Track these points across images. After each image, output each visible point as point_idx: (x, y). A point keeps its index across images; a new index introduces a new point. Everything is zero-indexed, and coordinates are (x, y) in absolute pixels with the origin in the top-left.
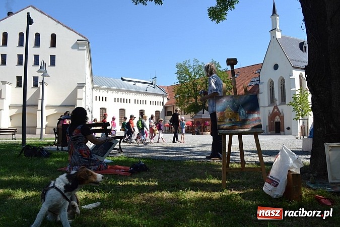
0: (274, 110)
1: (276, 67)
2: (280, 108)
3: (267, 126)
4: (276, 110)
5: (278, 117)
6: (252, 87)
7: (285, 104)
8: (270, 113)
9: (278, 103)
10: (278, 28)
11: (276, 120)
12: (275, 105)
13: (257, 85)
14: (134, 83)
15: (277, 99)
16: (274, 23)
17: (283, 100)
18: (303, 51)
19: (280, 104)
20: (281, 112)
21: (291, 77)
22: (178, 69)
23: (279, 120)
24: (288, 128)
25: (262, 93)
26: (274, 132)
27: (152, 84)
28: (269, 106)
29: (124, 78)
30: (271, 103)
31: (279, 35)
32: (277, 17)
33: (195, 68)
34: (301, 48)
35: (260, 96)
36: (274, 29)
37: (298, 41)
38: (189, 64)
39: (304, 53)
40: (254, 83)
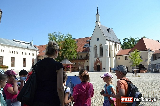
0: (97, 60)
1: (98, 39)
2: (100, 59)
3: (93, 67)
4: (98, 60)
5: (99, 63)
6: (85, 48)
7: (102, 57)
8: (95, 61)
9: (99, 56)
10: (99, 21)
11: (98, 65)
12: (97, 57)
13: (88, 47)
14: (20, 43)
15: (99, 54)
16: (97, 18)
17: (101, 55)
19: (100, 57)
20: (100, 61)
21: (106, 44)
23: (99, 64)
24: (104, 69)
25: (91, 51)
26: (97, 70)
27: (30, 44)
28: (94, 58)
29: (15, 40)
30: (95, 56)
31: (99, 24)
32: (99, 16)
33: (59, 37)
34: (108, 32)
35: (90, 53)
36: (97, 21)
37: (107, 28)
38: (56, 34)
39: (110, 34)
40: (86, 46)
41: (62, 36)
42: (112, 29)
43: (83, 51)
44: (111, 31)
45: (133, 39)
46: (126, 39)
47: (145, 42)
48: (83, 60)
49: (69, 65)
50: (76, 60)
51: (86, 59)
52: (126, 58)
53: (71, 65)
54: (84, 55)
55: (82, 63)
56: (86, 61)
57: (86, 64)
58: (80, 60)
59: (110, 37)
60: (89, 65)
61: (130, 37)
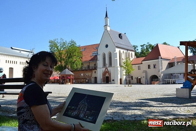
0: (105, 70)
1: (107, 46)
2: (109, 69)
3: (101, 79)
4: (106, 70)
5: (107, 74)
6: (93, 57)
7: (111, 67)
8: (103, 72)
9: (107, 66)
10: (108, 25)
11: (106, 76)
12: (106, 67)
13: (96, 56)
14: (20, 51)
15: (107, 64)
16: (106, 22)
17: (110, 64)
18: (120, 38)
19: (109, 67)
20: (109, 71)
21: (115, 52)
22: (50, 44)
23: (108, 75)
24: (113, 80)
25: (99, 60)
26: (106, 82)
27: (32, 52)
28: (103, 68)
29: (13, 48)
30: (104, 66)
31: (109, 29)
32: (108, 19)
33: (61, 44)
34: (120, 37)
35: (98, 62)
36: (106, 25)
37: (118, 33)
38: (57, 41)
39: (121, 40)
40: (94, 55)
41: (64, 43)
42: (125, 34)
43: (90, 60)
44: (123, 36)
45: (151, 45)
46: (144, 45)
47: (160, 49)
48: (91, 70)
49: (70, 75)
50: (83, 70)
51: (94, 70)
52: (139, 68)
53: (71, 76)
54: (92, 65)
55: (89, 74)
56: (94, 71)
57: (94, 75)
58: (87, 70)
59: (121, 43)
60: (97, 77)
61: (148, 43)
